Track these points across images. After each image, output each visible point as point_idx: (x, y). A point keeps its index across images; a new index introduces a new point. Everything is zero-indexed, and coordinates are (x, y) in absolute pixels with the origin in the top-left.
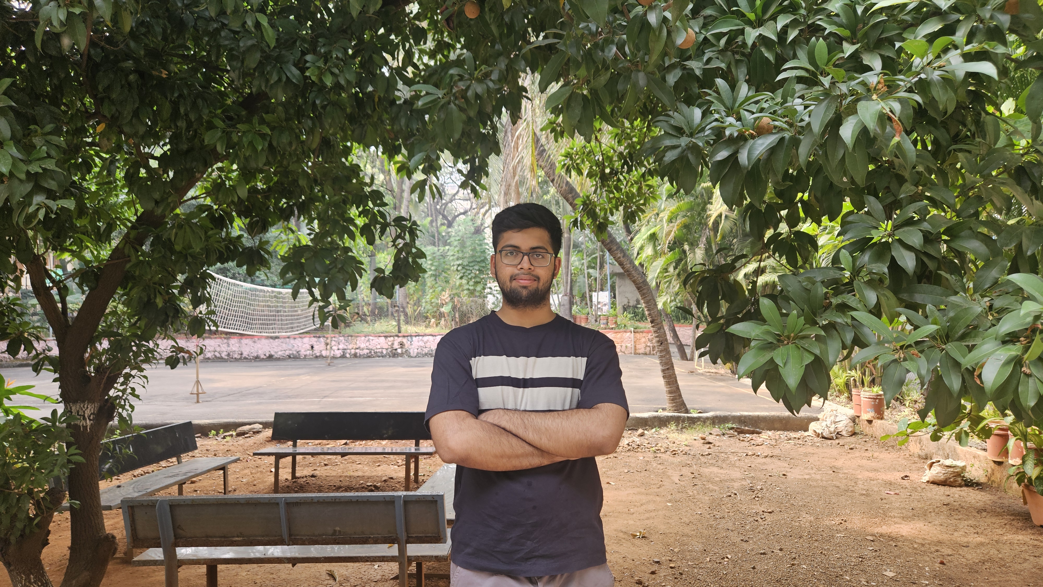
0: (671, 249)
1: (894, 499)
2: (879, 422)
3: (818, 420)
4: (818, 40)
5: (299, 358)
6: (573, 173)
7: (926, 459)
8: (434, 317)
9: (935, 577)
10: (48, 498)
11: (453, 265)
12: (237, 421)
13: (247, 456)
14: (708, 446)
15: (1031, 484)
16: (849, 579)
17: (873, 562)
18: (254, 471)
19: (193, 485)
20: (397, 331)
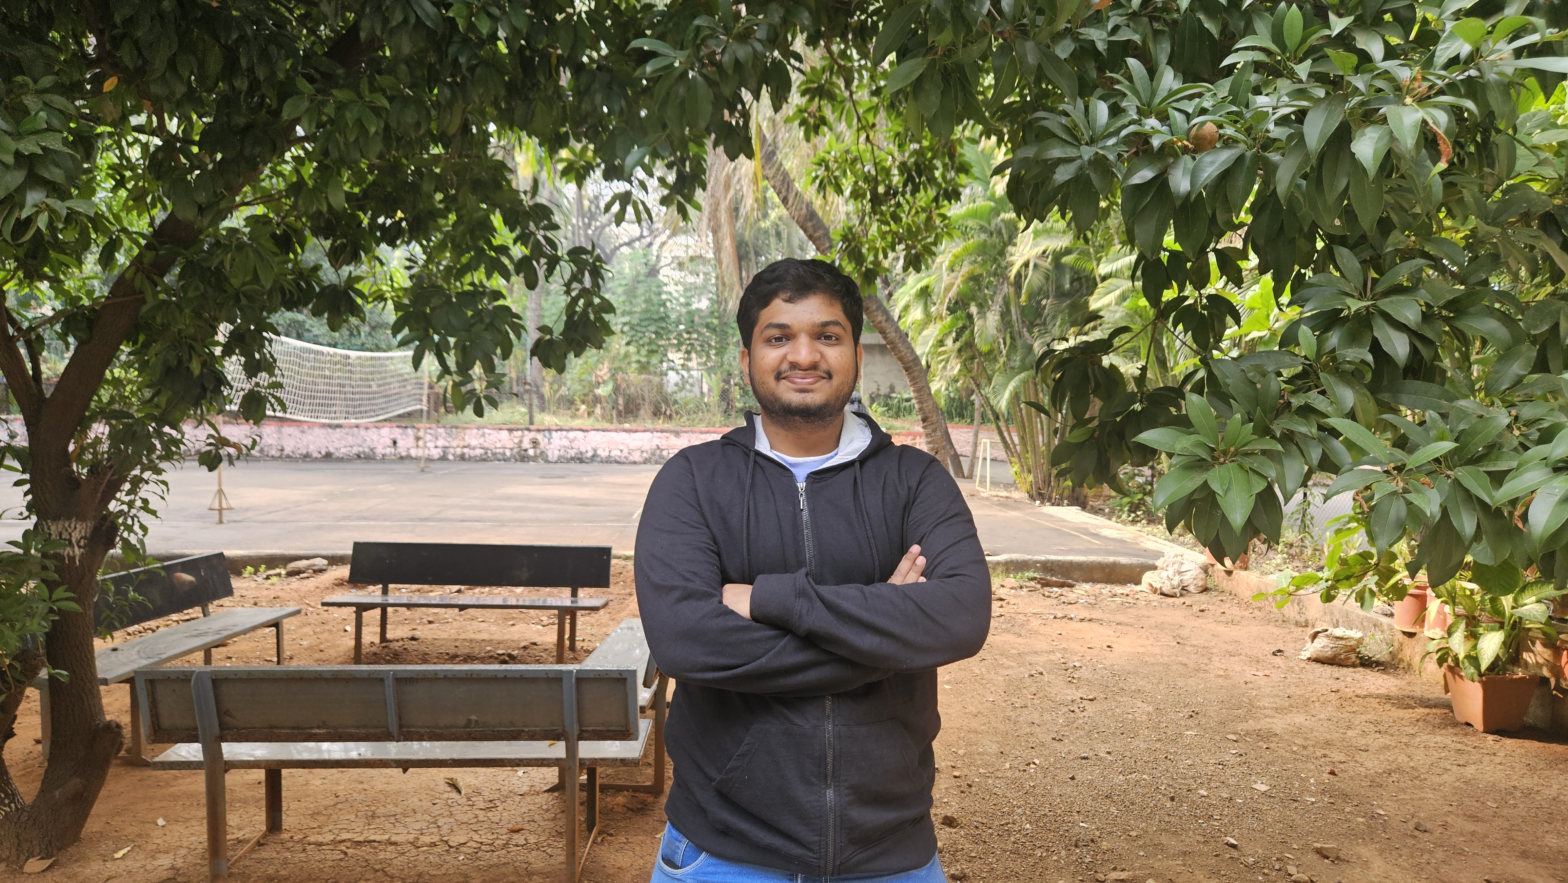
0: (951, 310)
1: (1262, 683)
2: (1242, 573)
3: (1155, 568)
4: (1289, 7)
5: (374, 459)
6: (830, 191)
7: (1307, 626)
8: (583, 402)
9: (1323, 792)
10: (18, 665)
12: (285, 552)
13: (305, 606)
15: (1457, 664)
16: (1205, 794)
17: (1238, 770)
18: (318, 630)
19: (225, 650)
20: (528, 422)
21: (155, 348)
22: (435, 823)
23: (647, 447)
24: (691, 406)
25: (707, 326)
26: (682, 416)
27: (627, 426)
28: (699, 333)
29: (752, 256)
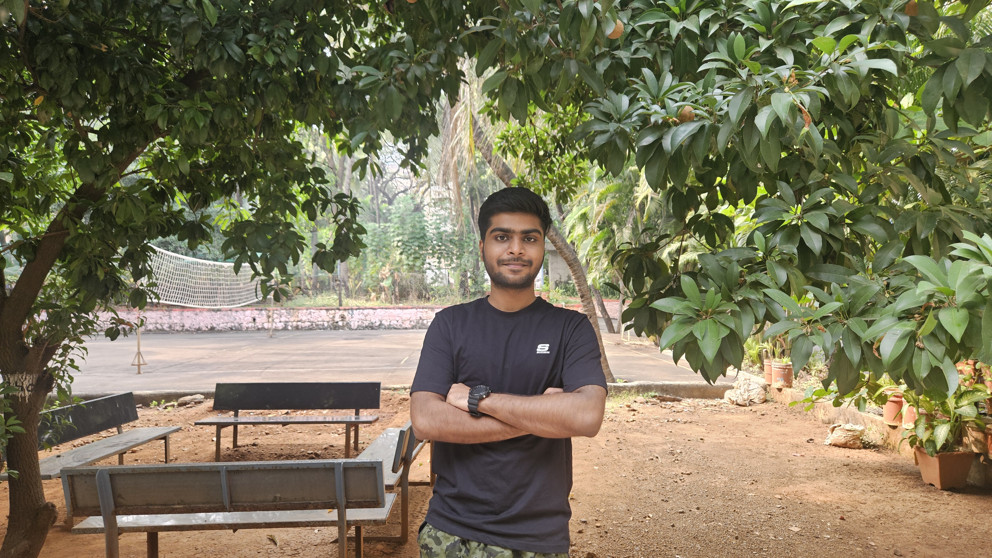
0: (601, 228)
1: (799, 461)
2: (788, 390)
3: (733, 388)
4: (736, 34)
5: (241, 330)
6: (509, 155)
7: (829, 423)
8: (374, 291)
9: (836, 531)
11: (394, 242)
12: (178, 391)
13: (189, 426)
14: (633, 413)
15: (922, 446)
16: (758, 534)
17: (781, 518)
18: (195, 440)
19: (134, 454)
20: (338, 304)
21: (76, 263)
23: (414, 318)
24: (441, 291)
25: (451, 241)
26: (436, 298)
27: (401, 305)
28: (446, 246)
29: (478, 198)
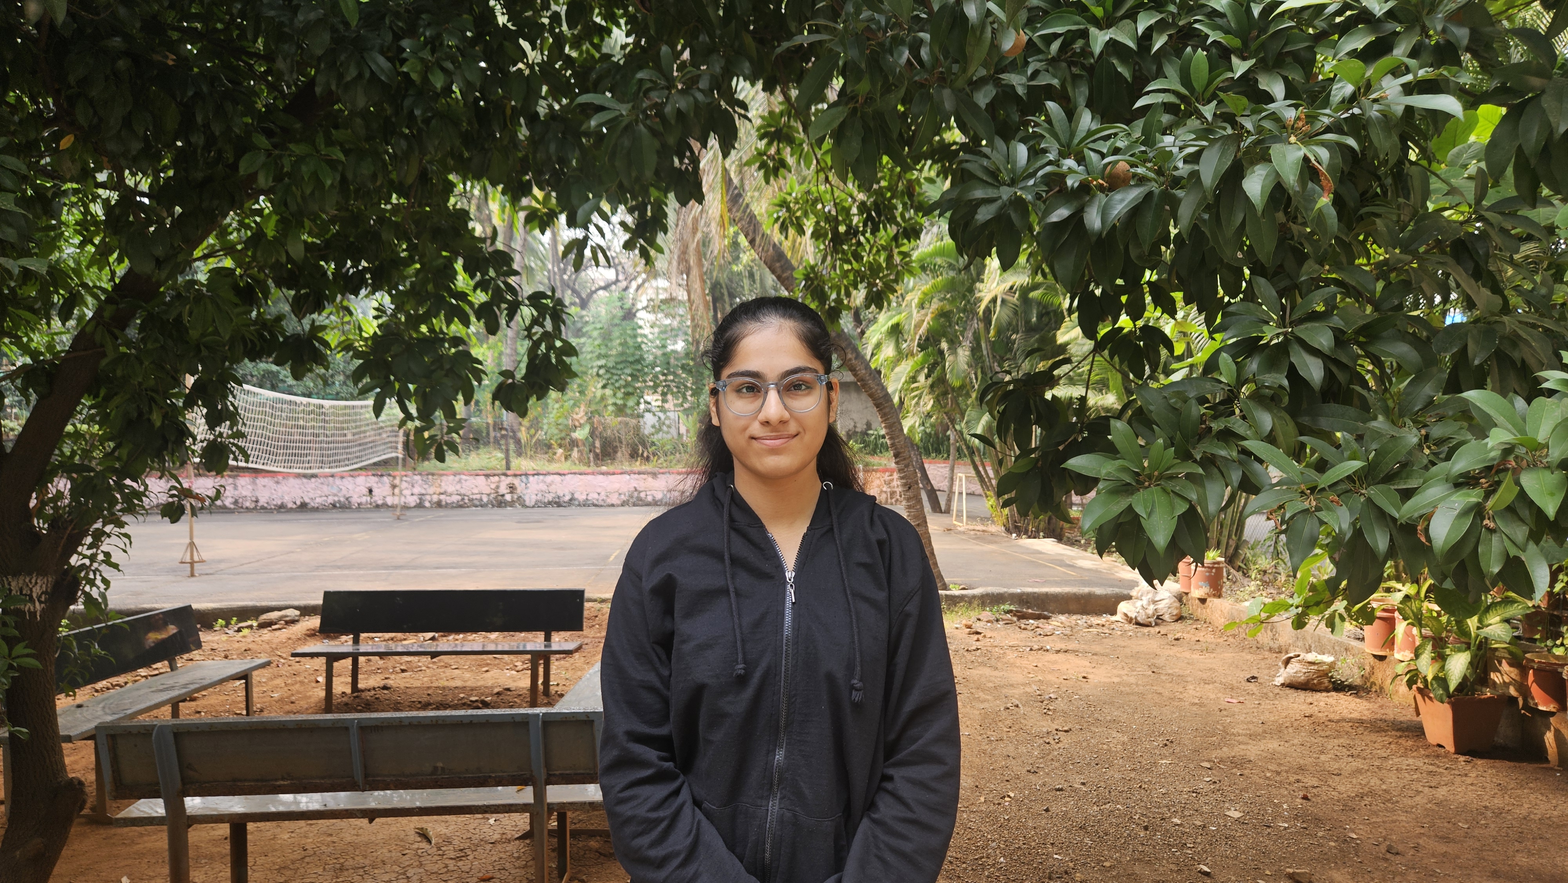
0: (922, 347)
1: (1236, 710)
2: (1216, 601)
3: (1129, 598)
4: (1195, 51)
5: (350, 508)
6: (792, 231)
7: (1280, 652)
8: (560, 446)
9: (1296, 817)
11: (592, 368)
12: (258, 604)
13: (277, 658)
14: (976, 637)
15: (1426, 686)
16: (1179, 822)
17: (1212, 798)
18: (290, 681)
19: (193, 704)
20: (504, 467)
21: (117, 400)
22: (404, 874)
23: (625, 490)
24: (669, 447)
25: (683, 367)
26: (659, 458)
27: (604, 468)
28: (675, 374)
29: (726, 298)
